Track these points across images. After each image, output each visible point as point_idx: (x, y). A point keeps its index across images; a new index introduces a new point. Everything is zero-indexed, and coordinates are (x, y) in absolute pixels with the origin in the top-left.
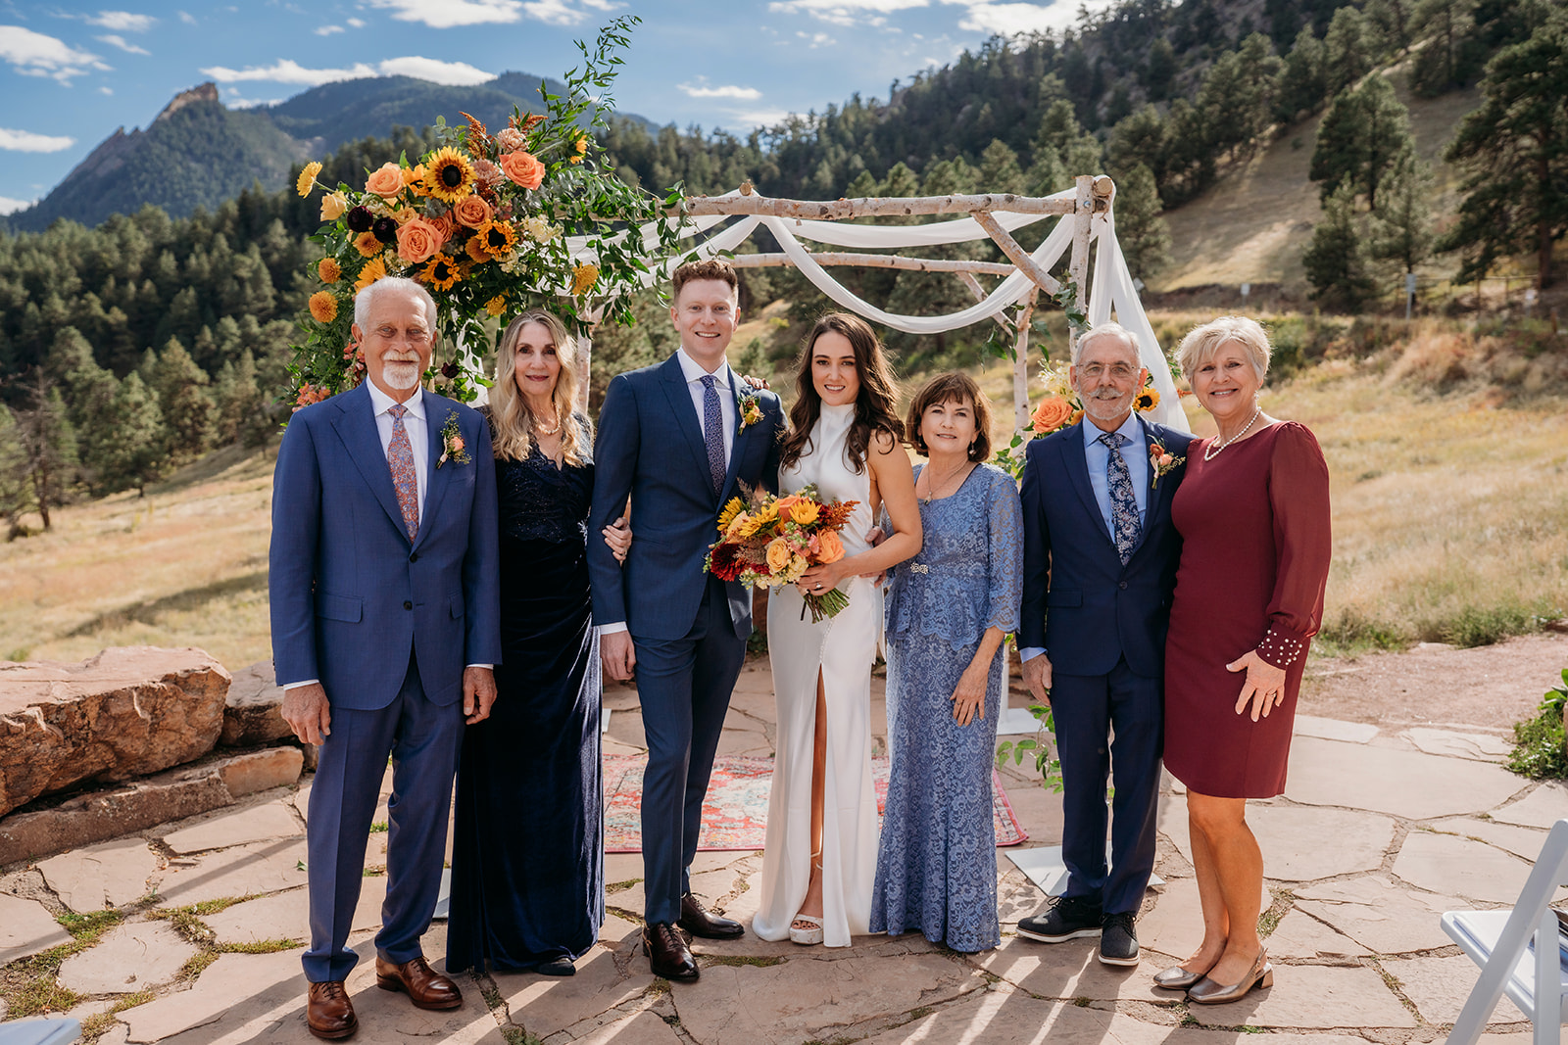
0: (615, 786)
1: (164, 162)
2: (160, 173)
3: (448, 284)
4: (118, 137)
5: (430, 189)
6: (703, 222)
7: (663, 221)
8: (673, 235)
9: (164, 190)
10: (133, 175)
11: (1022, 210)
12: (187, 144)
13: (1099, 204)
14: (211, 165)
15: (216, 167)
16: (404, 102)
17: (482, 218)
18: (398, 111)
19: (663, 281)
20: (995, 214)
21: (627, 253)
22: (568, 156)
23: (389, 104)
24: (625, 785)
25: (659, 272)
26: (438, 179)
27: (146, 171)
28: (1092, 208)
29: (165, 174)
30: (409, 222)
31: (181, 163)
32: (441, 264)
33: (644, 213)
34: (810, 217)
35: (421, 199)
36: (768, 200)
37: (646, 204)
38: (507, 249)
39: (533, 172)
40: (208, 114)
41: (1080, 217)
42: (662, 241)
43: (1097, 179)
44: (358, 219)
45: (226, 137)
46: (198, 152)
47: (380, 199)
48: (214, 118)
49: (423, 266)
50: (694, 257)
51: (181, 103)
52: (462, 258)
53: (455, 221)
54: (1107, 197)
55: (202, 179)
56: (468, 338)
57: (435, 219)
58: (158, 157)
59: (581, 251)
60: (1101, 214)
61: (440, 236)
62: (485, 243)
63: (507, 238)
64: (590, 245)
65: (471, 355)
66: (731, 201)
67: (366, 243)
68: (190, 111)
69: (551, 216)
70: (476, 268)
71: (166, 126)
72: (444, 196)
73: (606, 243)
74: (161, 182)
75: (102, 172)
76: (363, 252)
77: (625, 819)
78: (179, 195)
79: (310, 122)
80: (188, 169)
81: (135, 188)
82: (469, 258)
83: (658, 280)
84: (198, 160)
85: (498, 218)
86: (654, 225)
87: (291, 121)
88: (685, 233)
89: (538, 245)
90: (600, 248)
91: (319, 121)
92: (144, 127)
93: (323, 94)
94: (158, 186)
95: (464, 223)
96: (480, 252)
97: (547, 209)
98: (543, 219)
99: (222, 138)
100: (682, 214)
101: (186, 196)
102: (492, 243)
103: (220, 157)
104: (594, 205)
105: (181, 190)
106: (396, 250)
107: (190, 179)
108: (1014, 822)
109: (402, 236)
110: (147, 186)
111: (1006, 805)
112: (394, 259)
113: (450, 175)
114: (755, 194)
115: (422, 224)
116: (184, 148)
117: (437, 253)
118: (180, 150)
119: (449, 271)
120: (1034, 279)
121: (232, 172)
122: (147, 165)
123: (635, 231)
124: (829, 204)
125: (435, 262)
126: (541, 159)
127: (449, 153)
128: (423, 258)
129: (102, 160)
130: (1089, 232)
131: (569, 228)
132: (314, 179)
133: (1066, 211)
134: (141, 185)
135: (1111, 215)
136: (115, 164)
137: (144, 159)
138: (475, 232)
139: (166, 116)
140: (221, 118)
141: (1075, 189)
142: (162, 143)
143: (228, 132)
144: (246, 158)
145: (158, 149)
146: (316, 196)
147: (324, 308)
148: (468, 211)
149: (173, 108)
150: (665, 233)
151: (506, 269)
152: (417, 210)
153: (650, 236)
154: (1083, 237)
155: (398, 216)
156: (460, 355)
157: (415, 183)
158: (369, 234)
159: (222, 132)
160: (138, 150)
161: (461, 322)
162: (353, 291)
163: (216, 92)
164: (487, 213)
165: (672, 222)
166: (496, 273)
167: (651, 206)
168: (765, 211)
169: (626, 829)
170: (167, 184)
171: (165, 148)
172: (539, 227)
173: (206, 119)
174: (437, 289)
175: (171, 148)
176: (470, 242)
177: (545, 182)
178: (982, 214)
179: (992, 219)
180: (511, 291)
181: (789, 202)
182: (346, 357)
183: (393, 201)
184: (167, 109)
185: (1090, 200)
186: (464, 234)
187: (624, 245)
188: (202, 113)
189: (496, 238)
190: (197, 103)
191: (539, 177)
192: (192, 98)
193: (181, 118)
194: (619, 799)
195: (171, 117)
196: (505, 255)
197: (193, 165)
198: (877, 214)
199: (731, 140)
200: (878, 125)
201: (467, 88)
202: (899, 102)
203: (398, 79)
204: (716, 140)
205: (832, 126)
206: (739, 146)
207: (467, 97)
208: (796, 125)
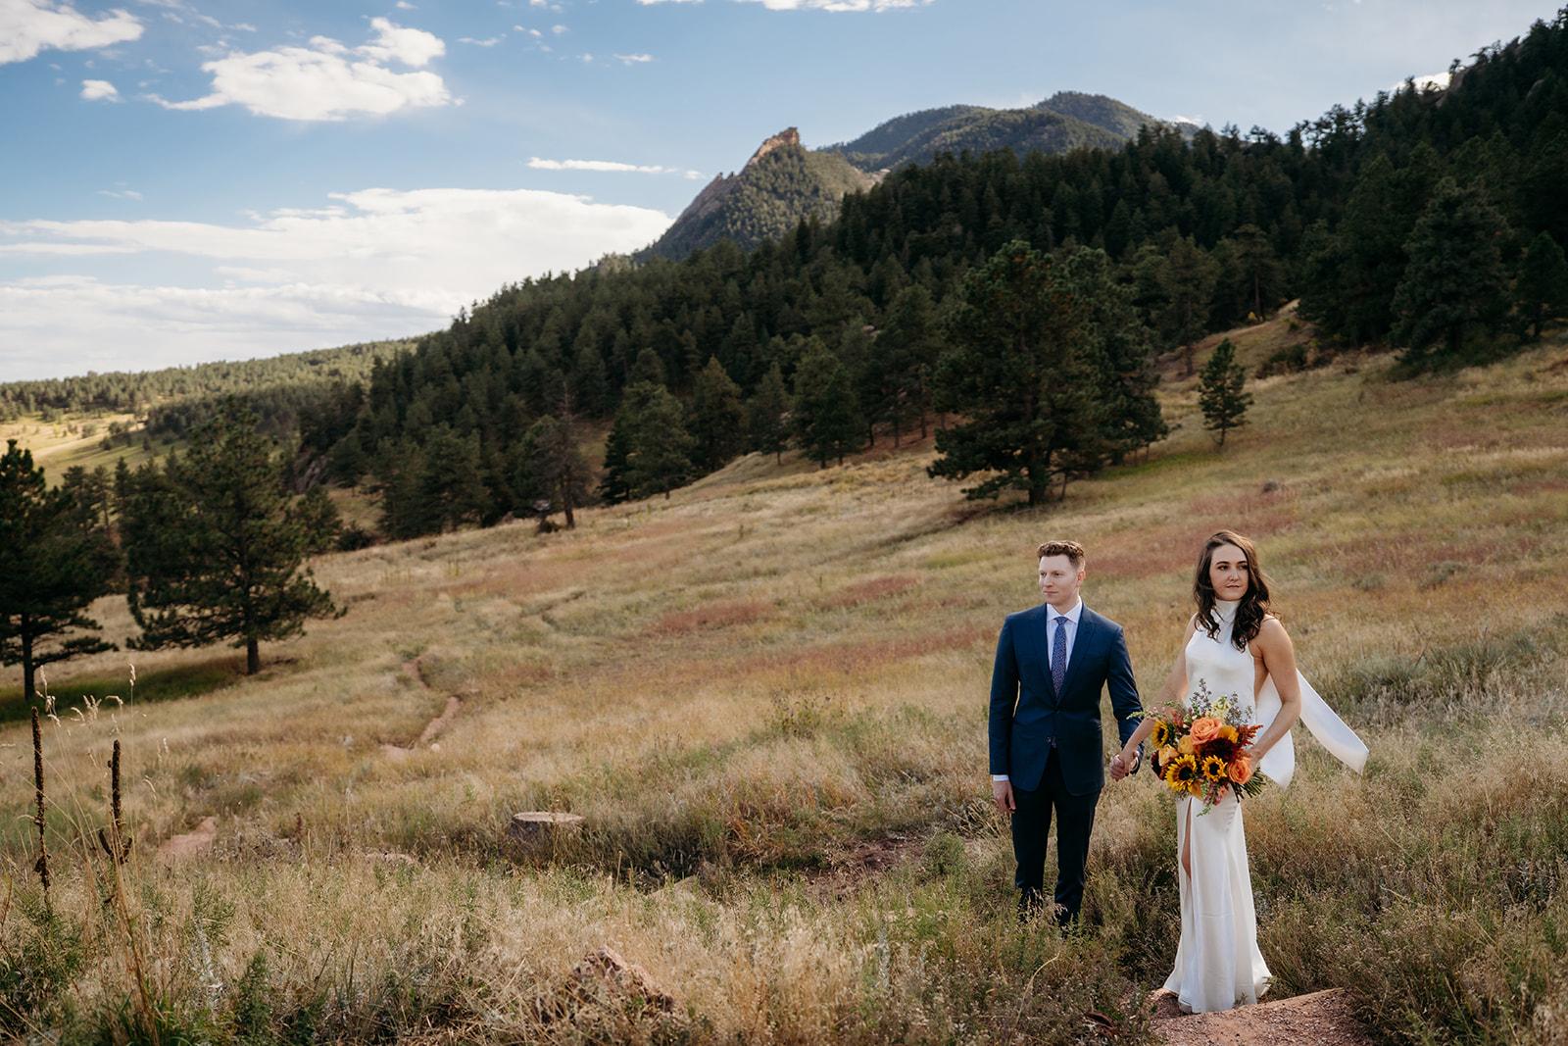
1: (753, 202)
2: (750, 211)
4: (719, 182)
9: (753, 226)
10: (728, 215)
12: (772, 185)
14: (791, 201)
15: (796, 202)
16: (961, 130)
18: (955, 139)
23: (948, 134)
27: (739, 210)
29: (753, 211)
31: (766, 202)
40: (790, 156)
45: (805, 176)
46: (781, 190)
48: (795, 158)
51: (768, 148)
55: (784, 214)
58: (749, 197)
68: (775, 155)
71: (756, 169)
74: (750, 220)
75: (702, 215)
78: (765, 229)
79: (879, 156)
80: (773, 207)
81: (729, 226)
84: (781, 197)
87: (862, 157)
91: (886, 155)
92: (737, 173)
93: (890, 130)
94: (748, 222)
99: (801, 177)
101: (770, 230)
103: (800, 193)
105: (766, 225)
107: (774, 215)
110: (739, 223)
116: (770, 187)
118: (766, 190)
121: (810, 206)
122: (740, 205)
129: (704, 203)
134: (734, 223)
136: (713, 206)
137: (737, 200)
139: (755, 160)
140: (801, 159)
142: (752, 184)
143: (806, 171)
144: (821, 193)
145: (749, 190)
149: (761, 153)
159: (801, 171)
160: (732, 192)
163: (797, 136)
170: (755, 220)
171: (755, 189)
173: (789, 162)
175: (760, 189)
184: (755, 155)
188: (785, 156)
190: (781, 147)
192: (777, 142)
193: (768, 162)
195: (759, 161)
197: (778, 202)
199: (1270, 138)
200: (1434, 109)
201: (1021, 111)
202: (1460, 84)
203: (958, 109)
204: (1253, 140)
205: (1382, 115)
206: (1278, 144)
207: (1020, 121)
208: (1341, 117)
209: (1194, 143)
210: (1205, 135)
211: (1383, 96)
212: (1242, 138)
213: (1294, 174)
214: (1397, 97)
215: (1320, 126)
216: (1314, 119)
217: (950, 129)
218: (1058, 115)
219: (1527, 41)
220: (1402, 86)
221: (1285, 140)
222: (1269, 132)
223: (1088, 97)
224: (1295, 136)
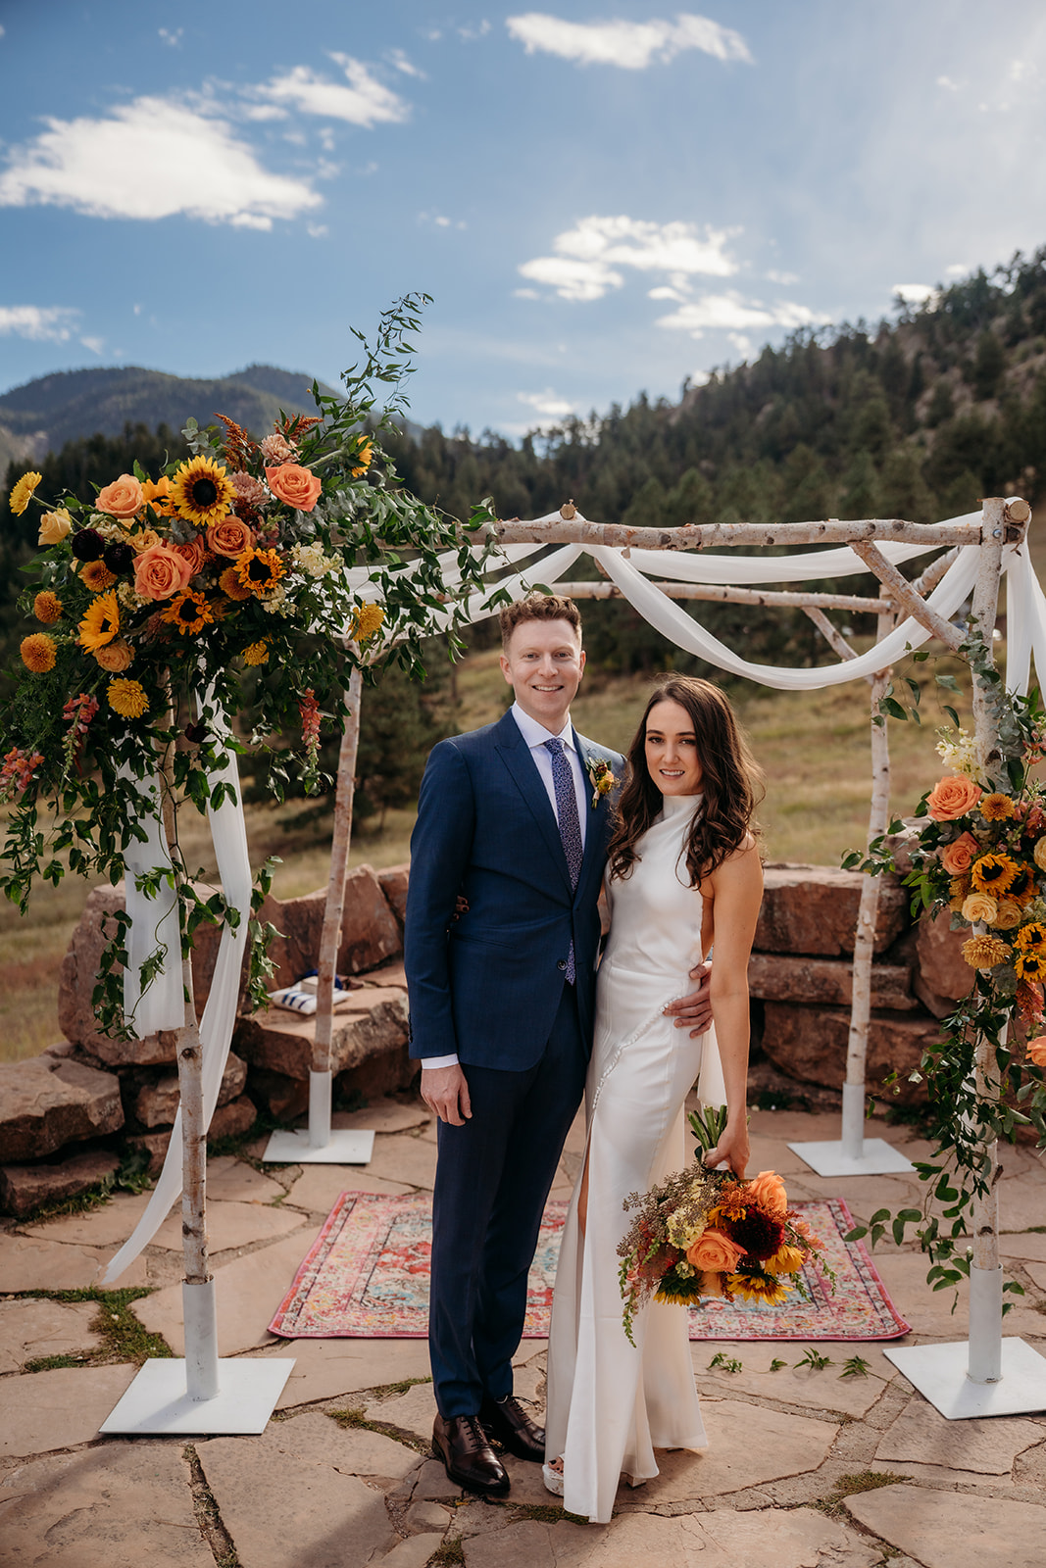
0: (381, 1239)
3: (197, 627)
5: (177, 508)
6: (516, 552)
7: (465, 550)
8: (476, 566)
11: (914, 540)
13: (1012, 534)
16: (138, 396)
17: (241, 545)
18: (130, 405)
19: (461, 624)
20: (880, 545)
21: (420, 588)
22: (348, 468)
23: (121, 398)
24: (394, 1239)
25: (457, 613)
26: (187, 496)
28: (1002, 538)
30: (150, 547)
32: (188, 601)
33: (444, 538)
34: (648, 545)
35: (164, 520)
36: (595, 526)
37: (445, 528)
38: (270, 584)
39: (307, 490)
41: (988, 549)
42: (463, 574)
43: (1010, 501)
44: (86, 544)
47: (113, 519)
49: (167, 603)
50: (502, 596)
52: (215, 594)
53: (207, 548)
54: (1022, 524)
56: (219, 692)
57: (183, 547)
59: (363, 584)
60: (1014, 545)
61: (188, 568)
62: (244, 576)
63: (273, 570)
64: (373, 578)
65: (222, 713)
66: (549, 527)
67: (94, 574)
69: (327, 544)
70: (232, 606)
72: (195, 518)
73: (393, 576)
76: (89, 584)
77: (395, 1288)
79: (33, 416)
82: (224, 594)
83: (455, 623)
85: (259, 544)
86: (454, 554)
87: (11, 415)
88: (493, 564)
89: (310, 579)
90: (386, 582)
91: (42, 415)
93: (47, 386)
95: (219, 551)
96: (237, 586)
97: (322, 535)
98: (317, 548)
100: (488, 540)
102: (253, 576)
104: (382, 529)
106: (132, 584)
108: (888, 1305)
109: (141, 567)
111: (875, 1279)
112: (129, 595)
113: (203, 491)
114: (580, 519)
115: (167, 552)
117: (184, 587)
119: (198, 611)
120: (928, 626)
123: (431, 559)
124: (672, 531)
125: (182, 598)
126: (315, 472)
127: (202, 463)
128: (166, 594)
130: (999, 568)
131: (350, 558)
132: (30, 493)
133: (970, 542)
135: (1024, 547)
138: (233, 563)
141: (981, 513)
146: (34, 513)
147: (39, 654)
148: (223, 535)
150: (467, 564)
151: (270, 608)
152: (160, 534)
153: (450, 568)
154: (991, 575)
155: (137, 541)
156: (208, 712)
157: (158, 500)
158: (100, 563)
161: (210, 672)
162: (77, 633)
164: (248, 538)
165: (476, 551)
166: (257, 612)
167: (451, 530)
168: (593, 539)
169: (397, 1303)
172: (311, 557)
174: (182, 632)
176: (225, 574)
177: (321, 501)
178: (863, 544)
179: (875, 551)
180: (275, 637)
181: (623, 528)
182: (66, 716)
183: (129, 523)
185: (1000, 528)
186: (217, 565)
187: (416, 578)
189: (259, 570)
191: (314, 494)
194: (387, 1258)
196: (269, 591)
198: (731, 544)
199: (503, 443)
200: (668, 427)
201: (209, 382)
202: (691, 402)
203: (132, 371)
204: (485, 443)
205: (615, 428)
206: (512, 450)
207: (208, 392)
208: (575, 426)
209: (424, 441)
210: (435, 433)
211: (616, 408)
212: (473, 440)
213: (529, 483)
214: (632, 410)
215: (554, 433)
216: (546, 426)
217: (122, 392)
218: (252, 391)
219: (757, 365)
220: (636, 399)
221: (518, 446)
222: (501, 437)
223: (287, 374)
224: (527, 442)
